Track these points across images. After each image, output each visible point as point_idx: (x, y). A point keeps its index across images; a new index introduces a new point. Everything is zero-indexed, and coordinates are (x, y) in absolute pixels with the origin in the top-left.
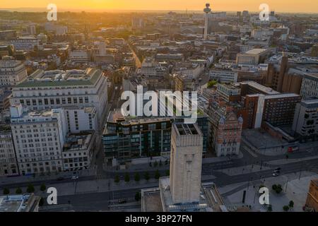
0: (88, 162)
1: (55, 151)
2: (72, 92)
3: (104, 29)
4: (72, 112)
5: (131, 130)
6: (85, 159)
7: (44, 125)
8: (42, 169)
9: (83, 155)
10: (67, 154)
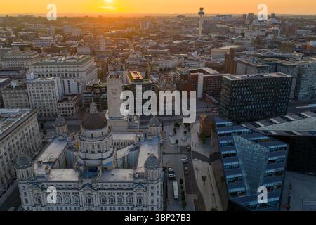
0: (74, 111)
1: (53, 102)
2: (68, 69)
3: (113, 31)
4: (66, 81)
5: (101, 90)
6: (72, 108)
7: (46, 85)
8: (45, 114)
9: (70, 106)
10: (61, 104)
